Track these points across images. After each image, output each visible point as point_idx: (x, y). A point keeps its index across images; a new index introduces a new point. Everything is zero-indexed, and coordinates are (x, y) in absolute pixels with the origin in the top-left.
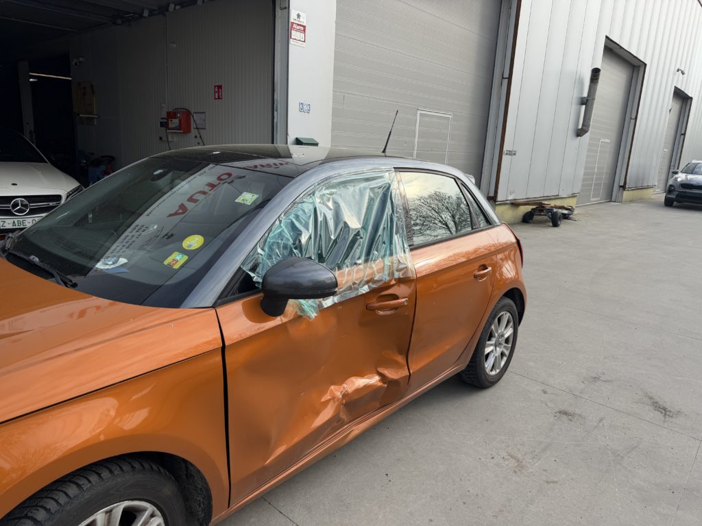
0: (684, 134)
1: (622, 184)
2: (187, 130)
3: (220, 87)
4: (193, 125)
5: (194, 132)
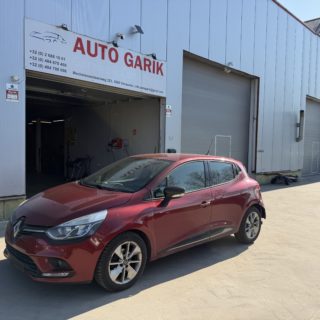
2: (121, 147)
3: (135, 130)
4: (123, 145)
5: (123, 148)
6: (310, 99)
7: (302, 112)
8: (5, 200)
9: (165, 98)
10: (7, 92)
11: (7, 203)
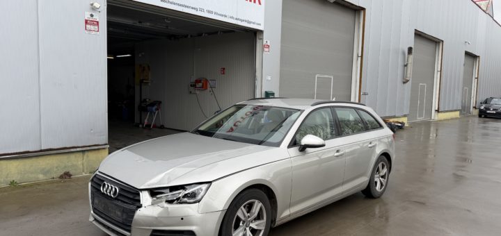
0: (477, 78)
1: (437, 109)
2: (206, 89)
3: (224, 69)
4: (208, 86)
5: (209, 89)
6: (419, 35)
7: (410, 50)
8: (84, 150)
9: (261, 32)
10: (86, 22)
11: (86, 154)
